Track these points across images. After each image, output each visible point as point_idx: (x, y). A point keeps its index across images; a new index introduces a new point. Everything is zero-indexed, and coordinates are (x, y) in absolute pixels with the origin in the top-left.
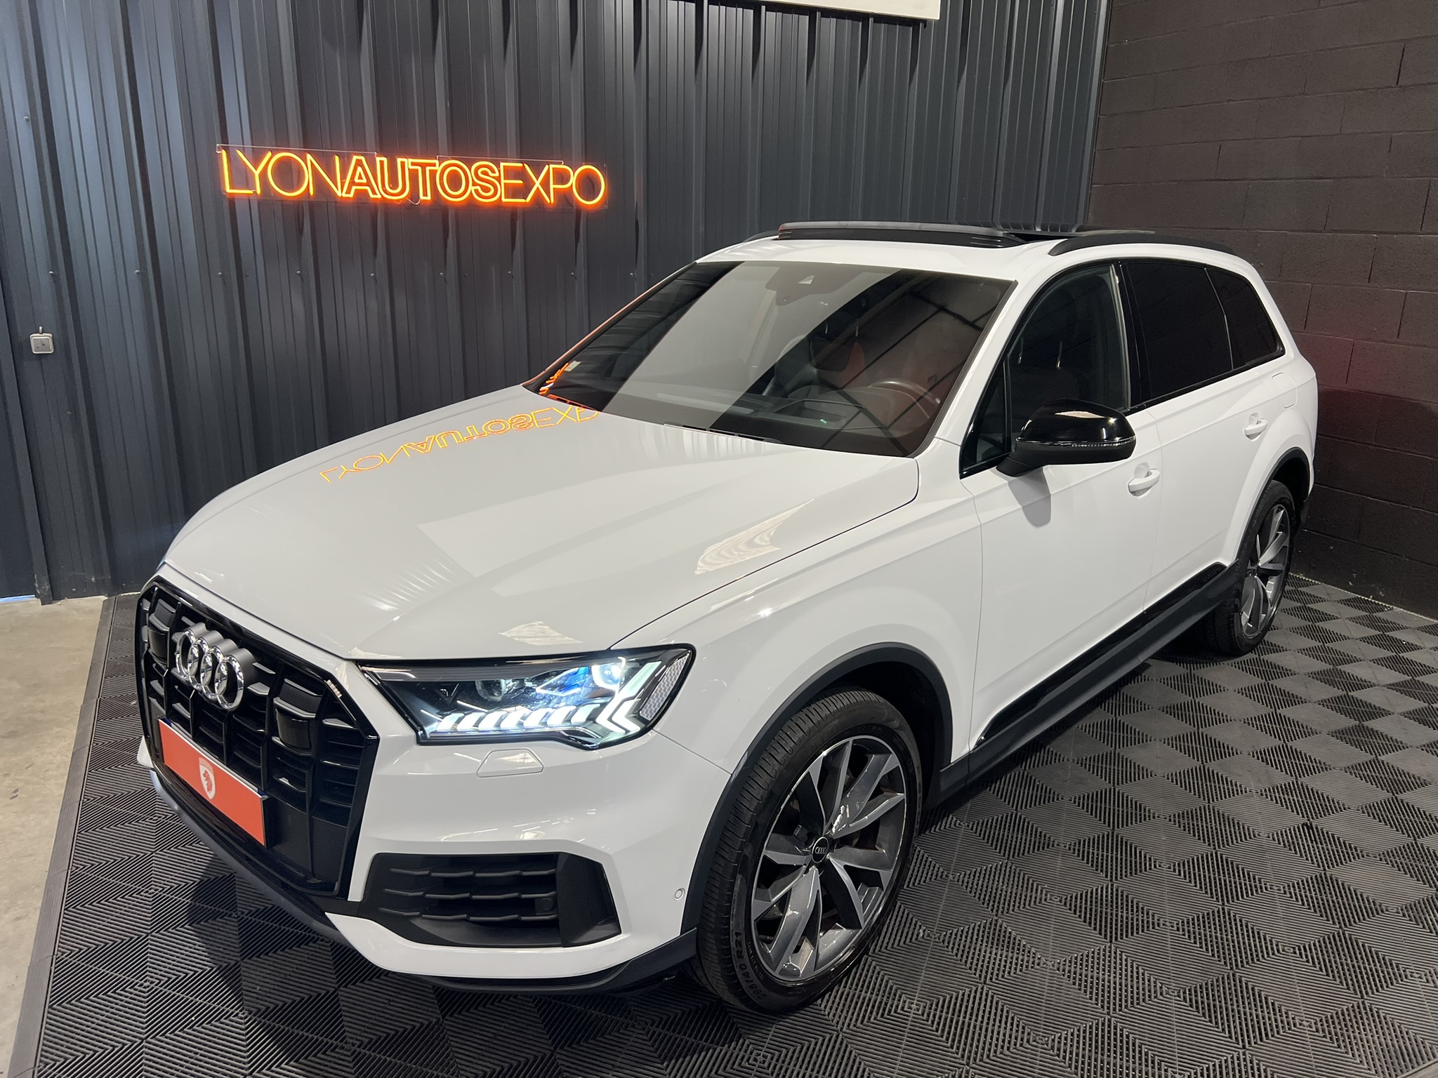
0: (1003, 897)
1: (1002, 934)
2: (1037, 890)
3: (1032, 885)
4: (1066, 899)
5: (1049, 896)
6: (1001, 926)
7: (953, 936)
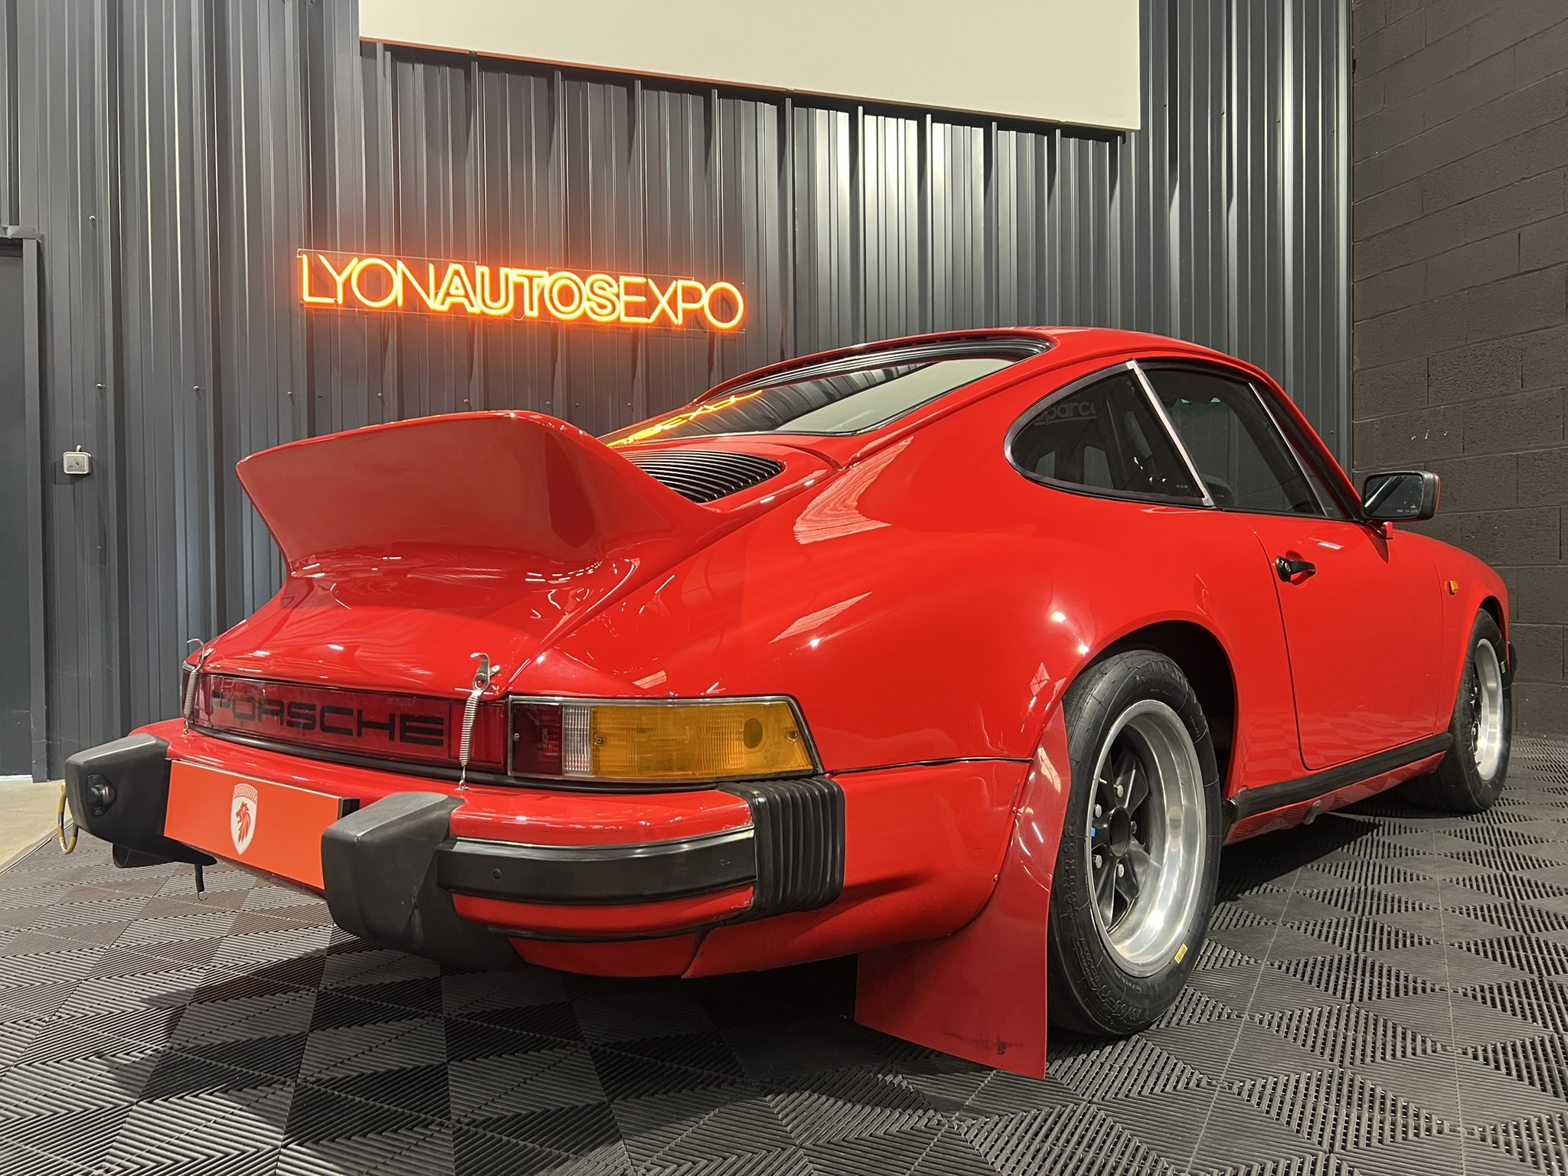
0: (1349, 1046)
1: (1356, 1090)
2: (1414, 1040)
3: (1404, 1034)
4: (1476, 1050)
5: (1439, 1046)
6: (1352, 1080)
7: (1258, 1088)
